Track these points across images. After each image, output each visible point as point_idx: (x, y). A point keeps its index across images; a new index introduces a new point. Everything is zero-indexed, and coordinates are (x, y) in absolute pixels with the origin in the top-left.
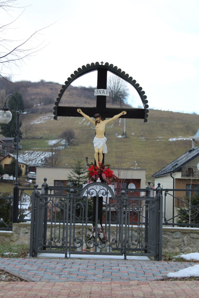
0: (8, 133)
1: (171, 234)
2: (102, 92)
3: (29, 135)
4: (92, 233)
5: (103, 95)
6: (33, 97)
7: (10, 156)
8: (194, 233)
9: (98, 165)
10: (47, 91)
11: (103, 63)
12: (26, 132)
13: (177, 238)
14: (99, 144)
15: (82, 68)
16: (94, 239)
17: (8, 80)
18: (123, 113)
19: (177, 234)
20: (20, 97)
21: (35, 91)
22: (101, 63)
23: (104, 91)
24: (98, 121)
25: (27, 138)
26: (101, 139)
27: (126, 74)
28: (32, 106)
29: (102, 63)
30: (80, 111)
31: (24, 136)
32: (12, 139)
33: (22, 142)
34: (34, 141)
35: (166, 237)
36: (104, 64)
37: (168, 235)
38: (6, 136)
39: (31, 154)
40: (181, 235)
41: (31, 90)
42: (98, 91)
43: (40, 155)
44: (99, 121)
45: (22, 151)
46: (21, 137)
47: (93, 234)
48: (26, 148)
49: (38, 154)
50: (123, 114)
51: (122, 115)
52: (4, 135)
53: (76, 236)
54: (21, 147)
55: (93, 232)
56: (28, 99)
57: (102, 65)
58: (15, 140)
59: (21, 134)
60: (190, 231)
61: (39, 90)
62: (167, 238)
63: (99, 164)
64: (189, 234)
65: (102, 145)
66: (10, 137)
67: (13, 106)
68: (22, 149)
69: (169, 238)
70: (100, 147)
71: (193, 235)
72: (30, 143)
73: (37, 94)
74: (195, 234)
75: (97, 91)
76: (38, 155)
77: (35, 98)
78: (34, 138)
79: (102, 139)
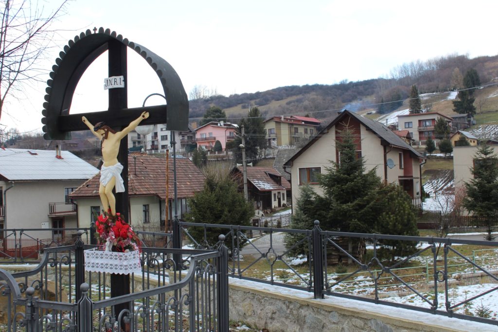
0: (461, 110)
1: (326, 313)
2: (113, 82)
3: (483, 109)
6: (490, 71)
7: (459, 133)
8: (357, 318)
11: (96, 29)
12: (481, 107)
13: (334, 323)
15: (69, 46)
17: (466, 57)
19: (334, 316)
20: (475, 73)
21: (492, 64)
22: (93, 30)
23: (115, 80)
25: (482, 113)
26: (108, 168)
28: (489, 80)
30: (84, 121)
31: (477, 111)
32: (465, 115)
33: (475, 116)
34: (489, 115)
35: (321, 318)
37: (323, 315)
38: (460, 113)
39: (485, 128)
40: (340, 318)
41: (488, 65)
42: (108, 81)
43: (494, 129)
44: (104, 135)
45: (476, 127)
46: (475, 113)
48: (480, 122)
49: (493, 127)
52: (457, 112)
54: (475, 122)
57: (95, 34)
58: (469, 116)
59: (475, 109)
60: (350, 314)
62: (321, 321)
64: (350, 317)
66: (464, 113)
67: (469, 83)
68: (477, 124)
69: (324, 321)
70: (106, 182)
71: (356, 321)
72: (485, 117)
74: (359, 320)
76: (493, 129)
77: (493, 72)
78: (489, 112)
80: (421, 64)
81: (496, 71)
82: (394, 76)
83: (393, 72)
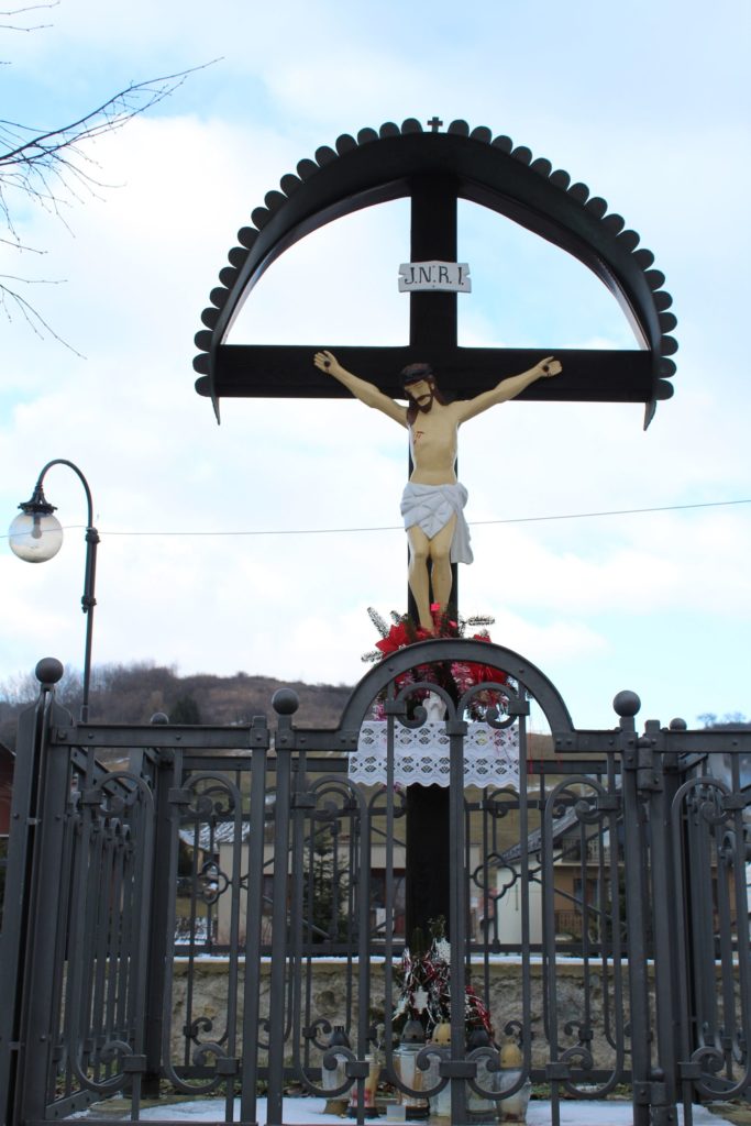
2: (435, 275)
4: (404, 994)
5: (444, 286)
6: (222, 708)
9: (426, 622)
10: (251, 695)
11: (441, 123)
14: (431, 515)
15: (335, 149)
16: (418, 1024)
18: (546, 369)
21: (226, 695)
22: (429, 123)
23: (444, 271)
24: (422, 398)
26: (441, 491)
27: (554, 169)
29: (436, 122)
30: (327, 364)
36: (443, 129)
41: (215, 694)
42: (417, 272)
44: (427, 400)
47: (412, 999)
50: (545, 374)
51: (541, 380)
53: (315, 1012)
55: (414, 989)
56: (211, 711)
57: (435, 134)
61: (234, 694)
63: (433, 614)
65: (444, 518)
70: (437, 527)
73: (230, 701)
75: (412, 269)
77: (226, 710)
79: (447, 486)
80: (73, 675)
81: (232, 708)
82: (9, 694)
83: (8, 688)
